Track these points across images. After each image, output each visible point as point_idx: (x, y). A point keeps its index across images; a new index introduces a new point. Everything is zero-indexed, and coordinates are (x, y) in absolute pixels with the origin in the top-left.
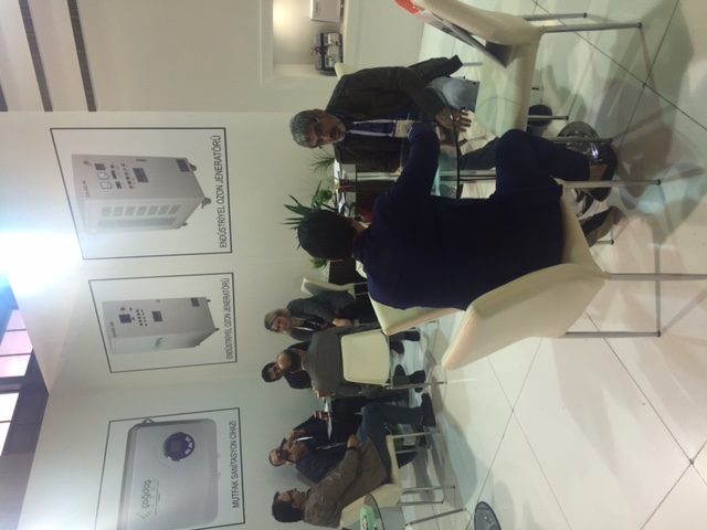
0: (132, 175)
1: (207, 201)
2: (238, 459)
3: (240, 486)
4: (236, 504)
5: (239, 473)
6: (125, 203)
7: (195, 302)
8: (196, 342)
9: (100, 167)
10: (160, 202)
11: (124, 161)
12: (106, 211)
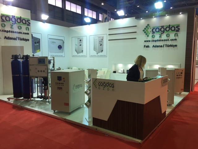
0: (101, 44)
1: (97, 54)
2: (57, 56)
6: (97, 42)
7: (82, 51)
8: (76, 51)
9: (102, 40)
10: (97, 47)
11: (103, 43)
12: (96, 40)
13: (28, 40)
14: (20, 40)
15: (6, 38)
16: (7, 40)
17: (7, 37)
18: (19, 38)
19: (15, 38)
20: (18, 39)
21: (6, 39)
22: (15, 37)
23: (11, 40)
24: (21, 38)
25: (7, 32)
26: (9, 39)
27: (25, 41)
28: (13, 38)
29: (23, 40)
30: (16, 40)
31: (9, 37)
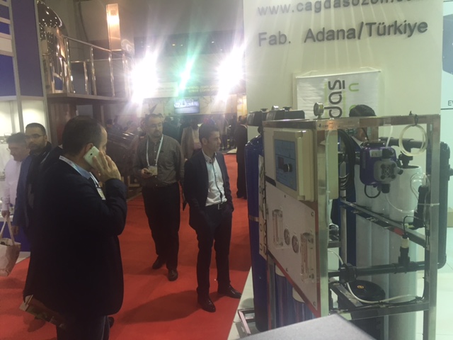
13: (422, 27)
14: (379, 34)
15: (310, 36)
16: (317, 44)
17: (315, 33)
18: (370, 25)
19: (353, 30)
20: (365, 29)
21: (309, 41)
22: (355, 26)
23: (336, 42)
24: (381, 26)
25: (318, 10)
26: (323, 40)
27: (404, 36)
28: (343, 31)
29: (395, 33)
30: (359, 38)
31: (326, 31)
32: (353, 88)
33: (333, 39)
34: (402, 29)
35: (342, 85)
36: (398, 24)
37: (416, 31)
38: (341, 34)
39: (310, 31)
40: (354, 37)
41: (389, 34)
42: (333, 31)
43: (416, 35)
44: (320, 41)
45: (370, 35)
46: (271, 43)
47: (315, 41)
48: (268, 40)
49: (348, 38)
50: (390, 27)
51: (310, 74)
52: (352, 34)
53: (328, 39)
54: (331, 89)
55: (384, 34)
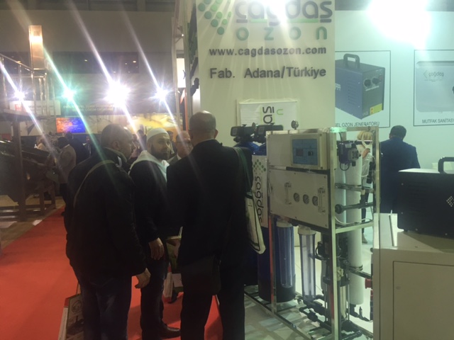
2: (449, 123)
3: (434, 124)
4: (424, 121)
5: (441, 123)
13: (323, 72)
14: (295, 75)
15: (248, 73)
16: (254, 79)
17: (252, 71)
18: (289, 69)
19: (278, 71)
20: (286, 72)
21: (248, 77)
22: (279, 68)
23: (266, 79)
24: (297, 70)
25: (254, 55)
26: (258, 77)
27: (311, 77)
28: (271, 71)
29: (306, 75)
30: (282, 77)
31: (260, 70)
32: (279, 112)
33: (265, 76)
34: (310, 72)
35: (272, 110)
36: (308, 69)
37: (318, 75)
38: (270, 74)
39: (248, 70)
40: (279, 76)
41: (302, 76)
42: (264, 71)
43: (319, 77)
44: (255, 77)
45: (290, 76)
46: (219, 77)
47: (252, 77)
48: (217, 74)
49: (275, 77)
50: (302, 71)
51: (249, 101)
52: (277, 74)
53: (261, 77)
54: (265, 112)
55: (299, 76)
